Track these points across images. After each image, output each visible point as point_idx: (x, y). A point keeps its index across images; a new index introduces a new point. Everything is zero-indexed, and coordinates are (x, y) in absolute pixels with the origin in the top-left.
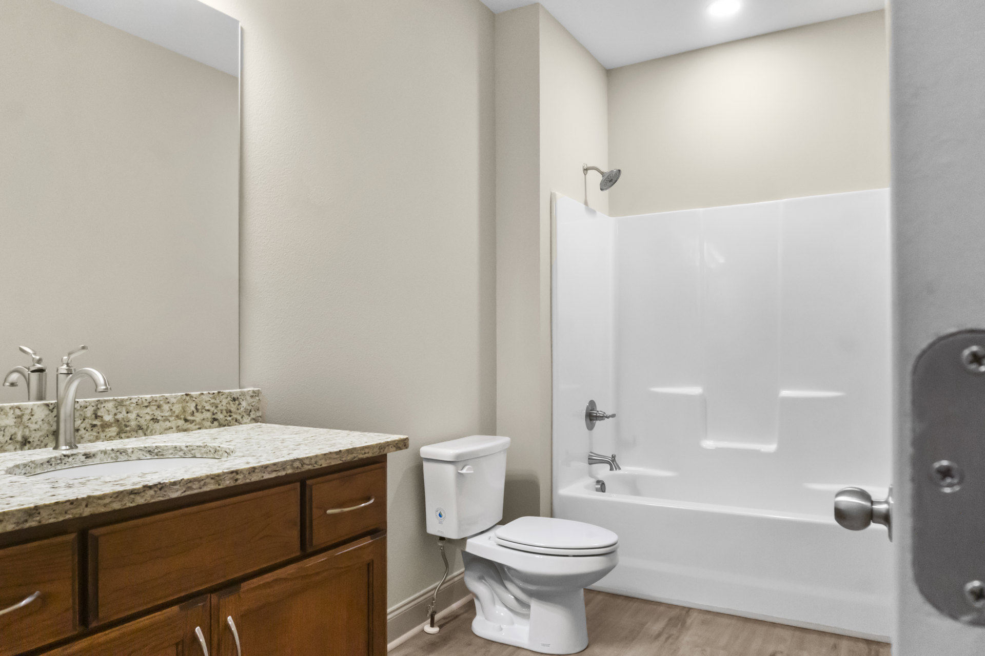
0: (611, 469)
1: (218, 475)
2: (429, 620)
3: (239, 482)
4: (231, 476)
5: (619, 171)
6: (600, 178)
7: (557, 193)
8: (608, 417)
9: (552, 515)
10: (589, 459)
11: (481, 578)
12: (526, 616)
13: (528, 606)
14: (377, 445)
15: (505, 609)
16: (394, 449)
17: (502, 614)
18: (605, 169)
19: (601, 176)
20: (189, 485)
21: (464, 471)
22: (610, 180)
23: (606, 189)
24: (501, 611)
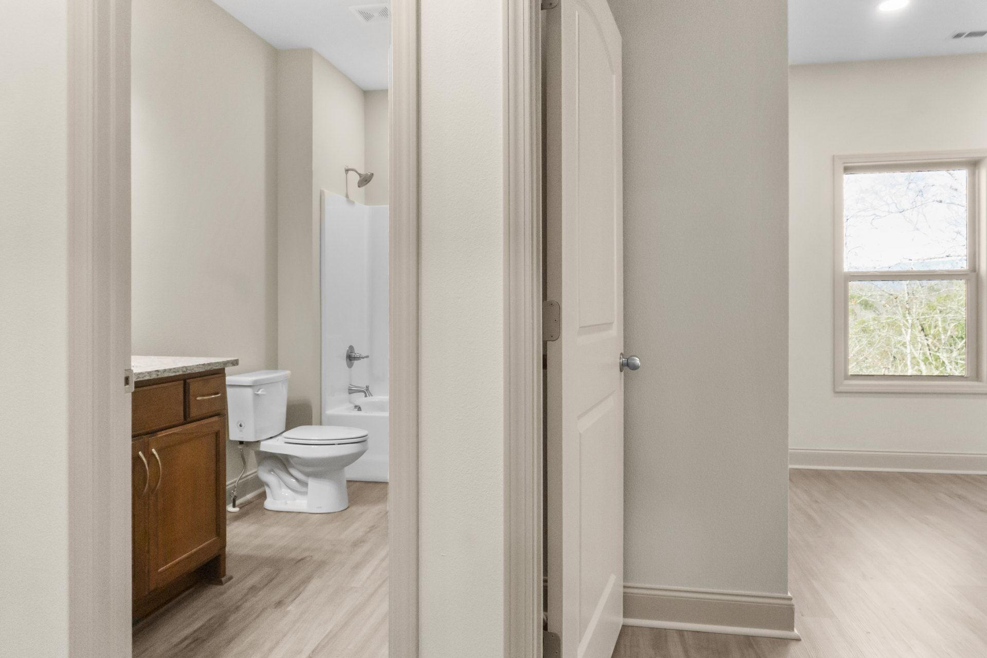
0: (366, 396)
1: (150, 372)
2: (232, 504)
3: (159, 376)
4: (156, 372)
5: (372, 174)
6: (358, 178)
7: (325, 190)
8: (363, 358)
9: (321, 424)
10: (349, 390)
11: (271, 471)
12: (305, 493)
13: (305, 484)
14: (223, 362)
15: (289, 491)
16: (231, 365)
17: (287, 494)
18: (362, 172)
19: (359, 176)
20: (139, 375)
21: (259, 392)
22: (365, 180)
23: (362, 186)
24: (286, 492)
